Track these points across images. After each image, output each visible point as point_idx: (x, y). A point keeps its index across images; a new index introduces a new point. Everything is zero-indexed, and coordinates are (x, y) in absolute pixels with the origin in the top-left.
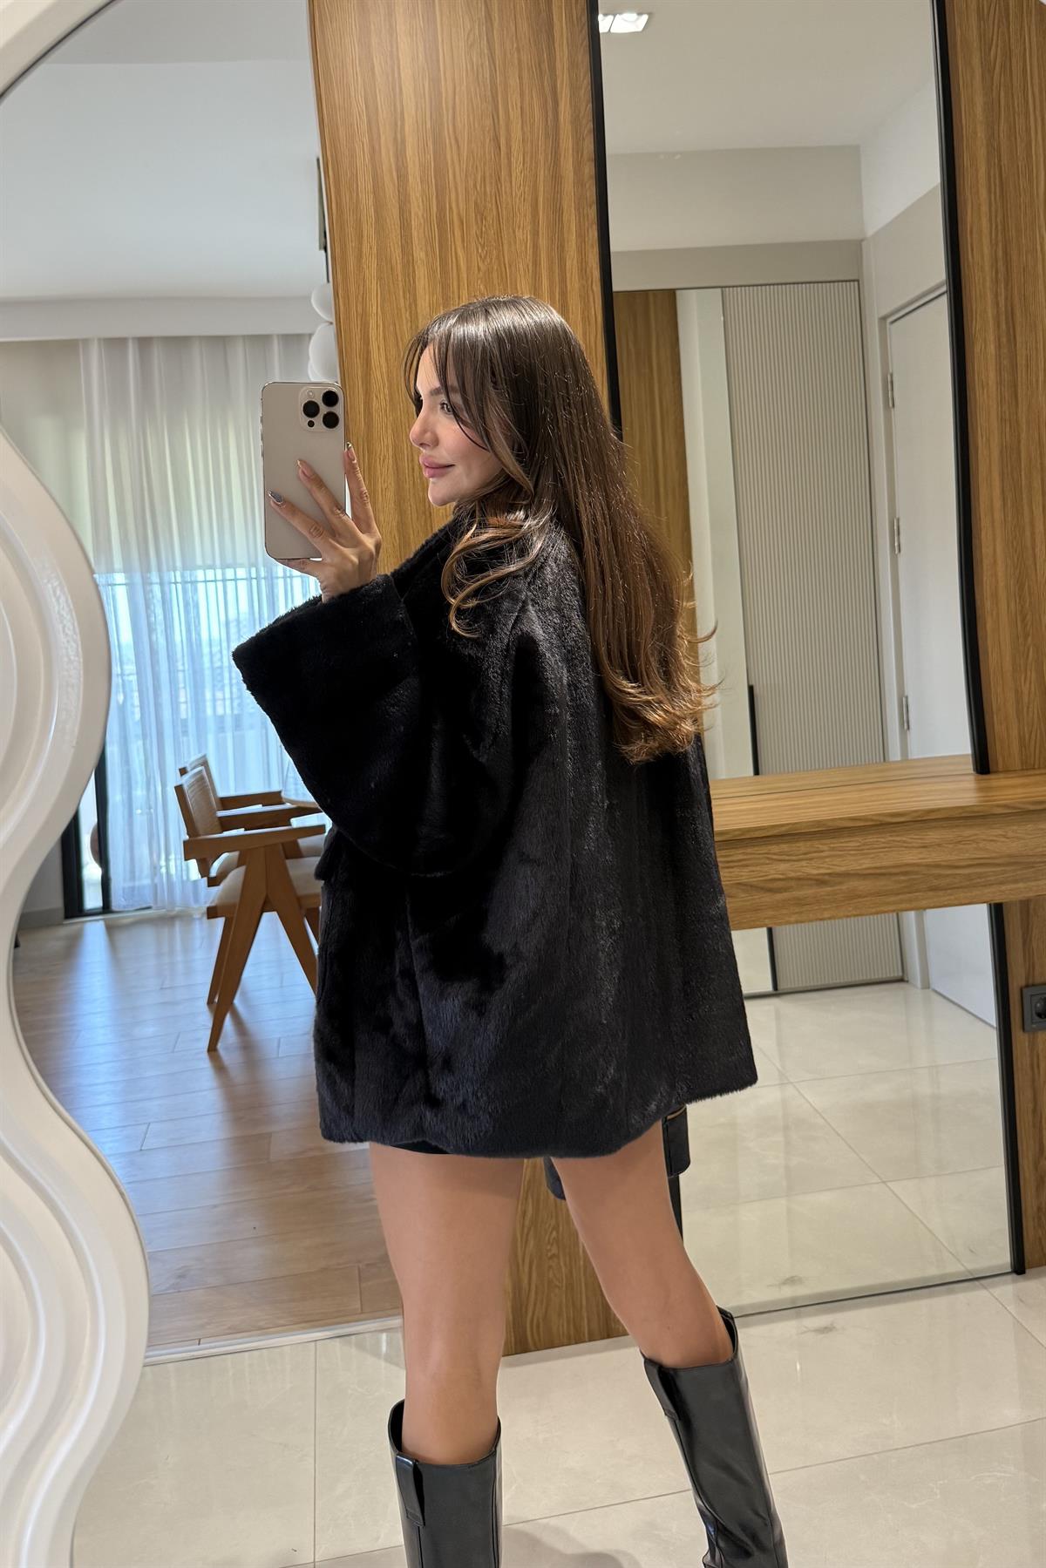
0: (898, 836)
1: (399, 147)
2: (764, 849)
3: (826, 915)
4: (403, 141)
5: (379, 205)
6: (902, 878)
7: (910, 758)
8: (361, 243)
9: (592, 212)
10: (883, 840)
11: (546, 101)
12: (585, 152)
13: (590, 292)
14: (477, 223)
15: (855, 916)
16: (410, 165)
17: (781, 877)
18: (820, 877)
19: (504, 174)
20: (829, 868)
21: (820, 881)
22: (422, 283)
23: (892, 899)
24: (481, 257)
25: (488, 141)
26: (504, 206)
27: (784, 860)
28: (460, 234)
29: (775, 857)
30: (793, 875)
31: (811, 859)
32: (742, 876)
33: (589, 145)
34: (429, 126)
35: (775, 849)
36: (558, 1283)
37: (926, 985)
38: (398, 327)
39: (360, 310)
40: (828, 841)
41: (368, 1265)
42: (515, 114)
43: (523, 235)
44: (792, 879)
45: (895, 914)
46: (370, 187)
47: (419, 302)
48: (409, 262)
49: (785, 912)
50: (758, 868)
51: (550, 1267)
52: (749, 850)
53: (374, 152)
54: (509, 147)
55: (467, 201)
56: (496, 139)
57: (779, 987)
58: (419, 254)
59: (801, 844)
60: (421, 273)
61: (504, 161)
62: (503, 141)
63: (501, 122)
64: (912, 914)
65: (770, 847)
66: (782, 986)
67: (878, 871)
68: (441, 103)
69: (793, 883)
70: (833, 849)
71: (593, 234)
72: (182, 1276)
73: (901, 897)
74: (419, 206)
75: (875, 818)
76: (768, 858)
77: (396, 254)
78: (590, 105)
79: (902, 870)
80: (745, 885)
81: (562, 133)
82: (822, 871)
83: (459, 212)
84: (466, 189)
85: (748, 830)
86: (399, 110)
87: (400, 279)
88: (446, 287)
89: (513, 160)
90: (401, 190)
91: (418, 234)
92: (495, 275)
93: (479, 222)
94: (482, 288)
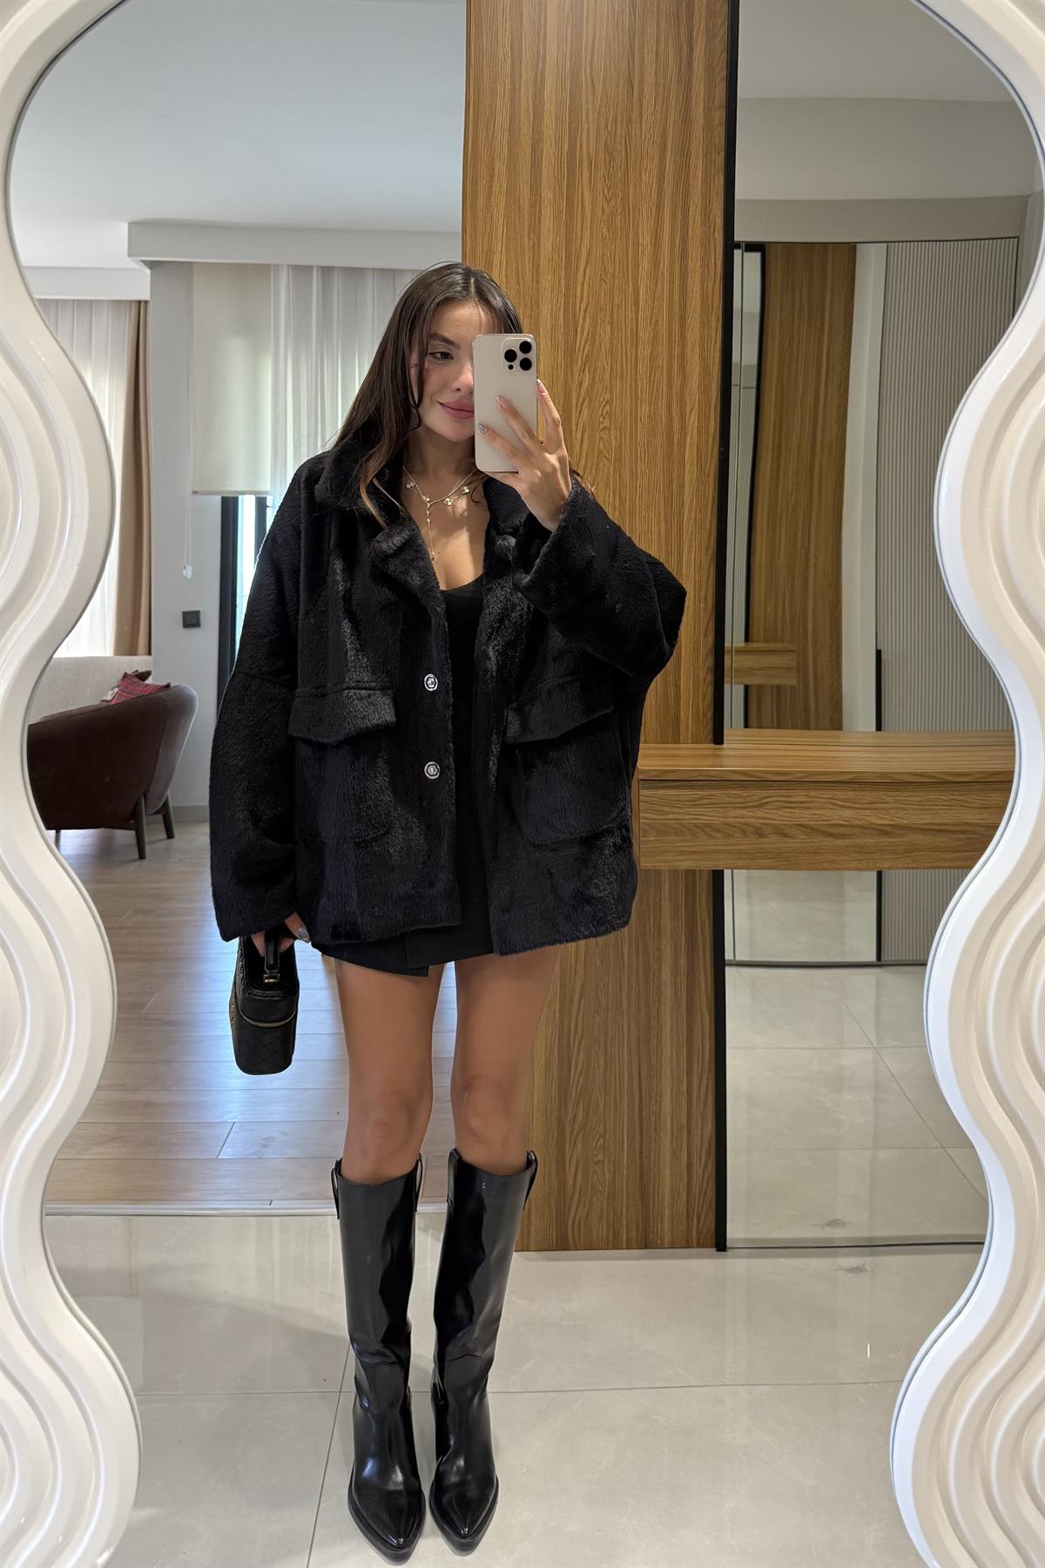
1: (538, 87)
2: (829, 794)
4: (543, 82)
5: (513, 143)
6: (961, 836)
8: (491, 180)
9: (720, 159)
10: (945, 798)
11: (681, 49)
12: (717, 99)
13: (712, 240)
14: (605, 164)
15: (913, 868)
16: (547, 104)
17: (845, 823)
18: (884, 827)
19: (635, 116)
20: (892, 820)
21: (882, 831)
22: (547, 223)
23: (950, 855)
24: (606, 198)
25: (622, 83)
26: (633, 148)
27: (850, 807)
28: (588, 174)
29: (838, 802)
30: (856, 822)
31: (875, 809)
32: (803, 818)
33: (720, 93)
34: (568, 68)
35: (840, 794)
36: (601, 1189)
38: (520, 265)
39: (486, 248)
40: (894, 794)
42: (649, 59)
43: (649, 178)
44: (853, 826)
46: (507, 122)
47: (542, 241)
48: (536, 202)
49: (846, 858)
50: (821, 812)
51: (595, 1172)
52: (812, 793)
53: (514, 90)
54: (641, 90)
55: (598, 139)
56: (630, 81)
57: (882, 958)
58: (547, 194)
59: (869, 793)
60: (547, 212)
61: (636, 104)
62: (636, 84)
63: (636, 66)
65: (835, 793)
66: (887, 957)
67: (938, 828)
68: (581, 50)
69: (856, 831)
70: (897, 802)
71: (720, 181)
73: (958, 854)
74: (551, 144)
75: (941, 775)
76: (832, 803)
77: (525, 193)
78: (725, 54)
79: (962, 828)
80: (804, 826)
81: (694, 79)
82: (885, 822)
83: (589, 152)
84: (598, 129)
85: (812, 774)
86: (541, 53)
87: (526, 217)
88: (569, 227)
89: (645, 103)
90: (535, 128)
91: (548, 172)
92: (619, 218)
93: (608, 163)
94: (605, 230)
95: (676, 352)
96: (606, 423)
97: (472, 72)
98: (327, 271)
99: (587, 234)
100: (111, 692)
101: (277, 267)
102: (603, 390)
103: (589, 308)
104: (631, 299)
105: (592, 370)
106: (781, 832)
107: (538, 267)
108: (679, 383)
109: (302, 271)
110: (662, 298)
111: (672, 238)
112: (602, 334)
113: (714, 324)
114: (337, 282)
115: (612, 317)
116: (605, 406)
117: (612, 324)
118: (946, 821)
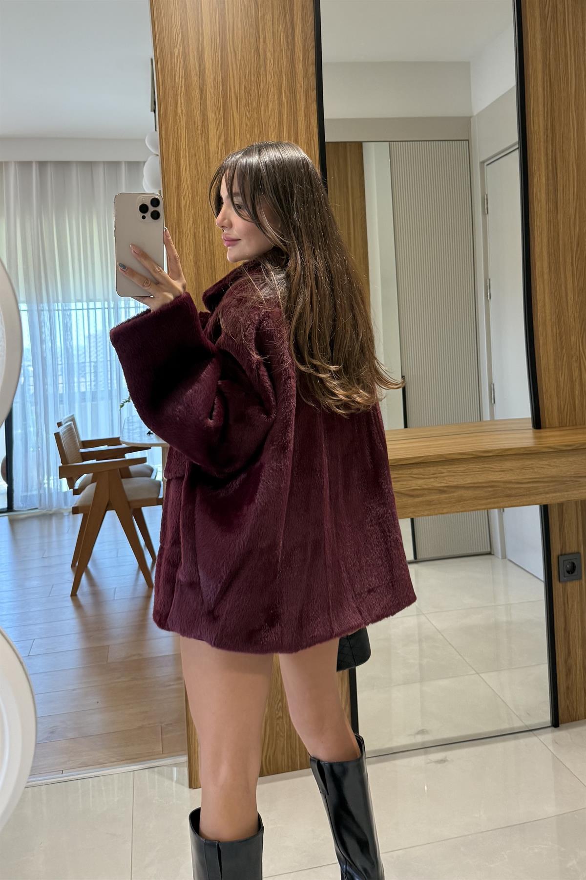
0: (488, 464)
1: (200, 53)
2: (409, 471)
3: (445, 511)
4: (203, 49)
5: (187, 86)
6: (490, 489)
7: (495, 419)
8: (176, 107)
9: (314, 94)
10: (478, 467)
11: (287, 30)
12: (310, 60)
13: (312, 142)
14: (246, 98)
15: (462, 512)
16: (207, 64)
17: (419, 488)
18: (442, 488)
19: (262, 70)
20: (447, 483)
21: (441, 491)
22: (213, 132)
23: (484, 502)
25: (253, 51)
26: (262, 89)
27: (421, 478)
28: (235, 103)
29: (415, 476)
30: (425, 487)
31: (436, 477)
33: (312, 56)
34: (218, 42)
35: (415, 471)
36: (282, 734)
37: (504, 557)
38: (197, 157)
39: (175, 146)
40: (446, 467)
41: (167, 725)
42: (269, 35)
43: (273, 105)
45: (486, 511)
46: (182, 75)
47: (210, 143)
49: (420, 509)
50: (405, 483)
51: (277, 724)
52: (400, 472)
53: (185, 54)
54: (265, 55)
55: (240, 84)
56: (258, 51)
57: (418, 558)
58: (211, 115)
59: (429, 468)
60: (212, 126)
61: (262, 63)
62: (261, 51)
63: (261, 40)
64: (496, 511)
65: (412, 470)
66: (419, 557)
67: (476, 485)
68: (225, 29)
69: (426, 492)
70: (450, 471)
71: (314, 107)
72: (52, 732)
73: (489, 500)
74: (211, 87)
75: (474, 453)
77: (197, 114)
78: (313, 32)
79: (490, 484)
81: (296, 47)
82: (443, 485)
83: (235, 91)
84: (240, 79)
85: (400, 460)
86: (201, 31)
87: (199, 129)
88: (226, 135)
89: (268, 62)
90: (201, 77)
91: (211, 101)
92: (256, 129)
93: (247, 97)
94: (248, 136)
97: (157, 43)
99: (238, 138)
107: (209, 158)
118: (480, 481)
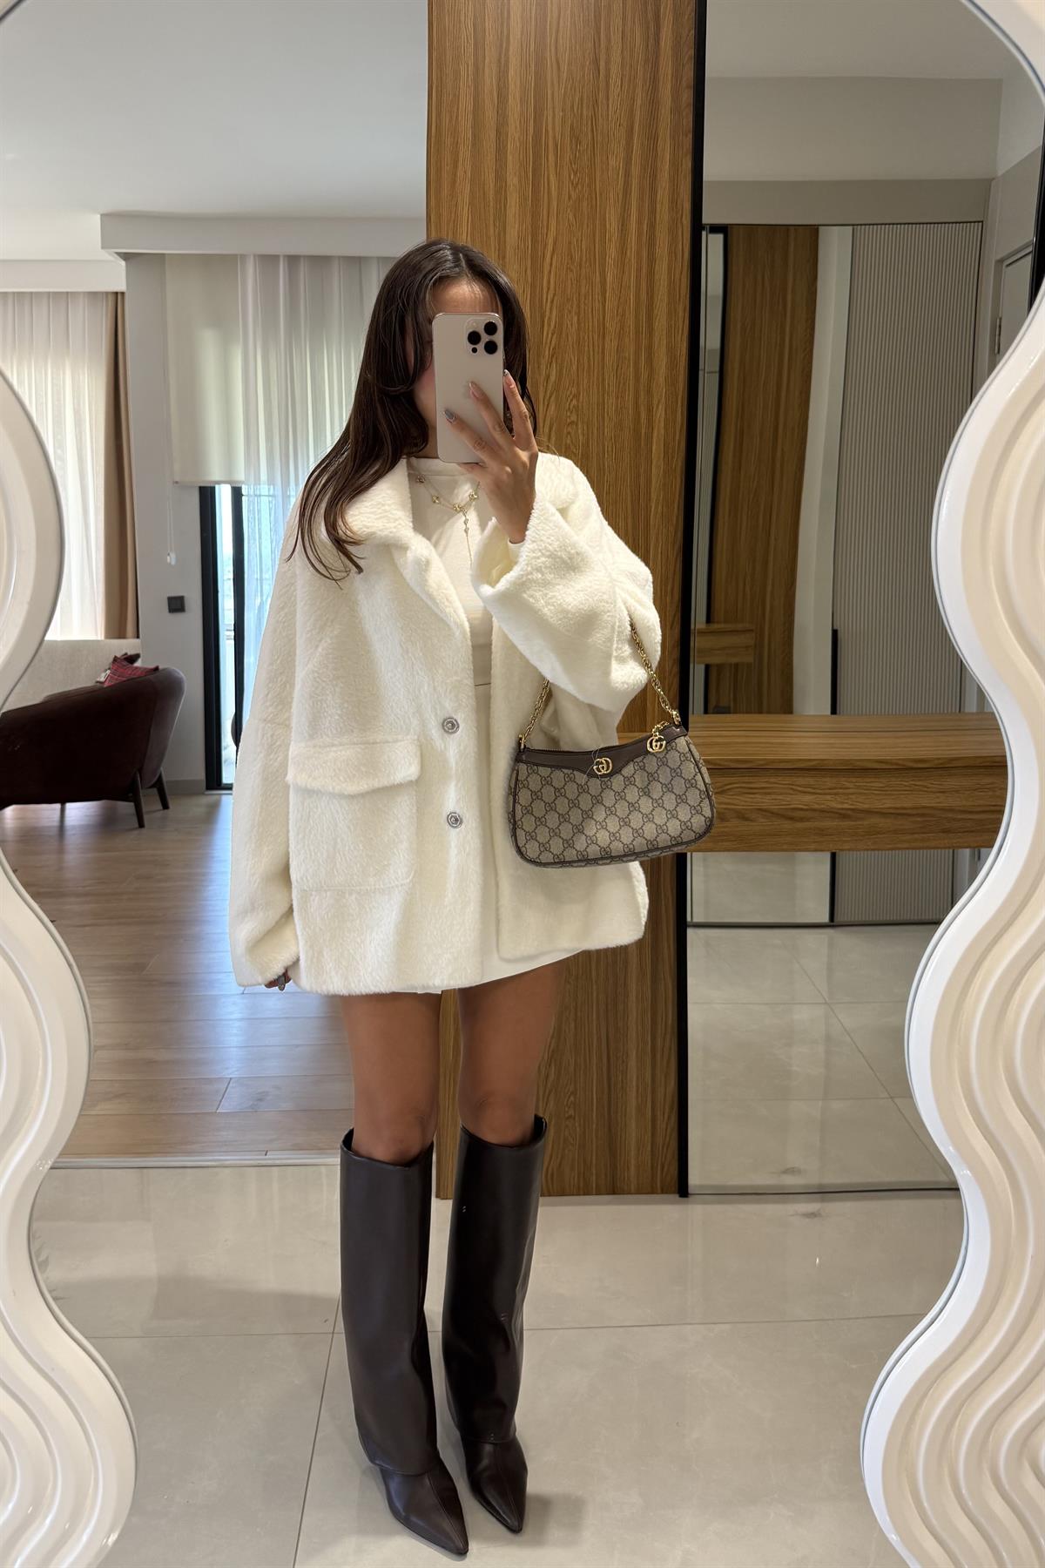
0: (920, 780)
2: (787, 780)
3: (847, 846)
4: (507, 62)
5: (477, 126)
6: (919, 819)
8: (456, 167)
9: (688, 141)
10: (906, 784)
11: (648, 26)
12: (684, 79)
13: (679, 225)
14: (571, 148)
15: (875, 849)
16: (512, 87)
17: (804, 807)
18: (844, 811)
19: (601, 96)
20: (853, 804)
21: (843, 815)
22: (513, 212)
23: (911, 837)
24: (573, 184)
25: (588, 63)
26: (600, 131)
27: (809, 793)
28: (554, 158)
29: (799, 789)
30: (816, 806)
31: (837, 794)
32: (763, 802)
33: (689, 69)
34: (532, 48)
35: (801, 781)
36: (570, 1141)
40: (854, 780)
42: (615, 38)
43: (616, 162)
44: (815, 810)
46: (470, 108)
47: (508, 232)
48: (501, 189)
49: (806, 838)
50: (780, 797)
51: (567, 1126)
52: (772, 780)
53: (478, 70)
54: (608, 70)
55: (564, 124)
56: (596, 61)
58: (512, 180)
59: (828, 779)
60: (513, 199)
61: (602, 85)
62: (602, 64)
63: (602, 46)
65: (793, 779)
67: (898, 811)
68: (544, 28)
69: (816, 814)
70: (859, 787)
71: (687, 164)
74: (516, 127)
75: (900, 762)
76: (792, 789)
77: (490, 180)
78: (693, 32)
79: (920, 811)
80: (765, 811)
81: (661, 60)
82: (846, 806)
83: (555, 134)
84: (563, 111)
85: (773, 761)
86: (505, 33)
87: (492, 204)
88: (535, 215)
89: (611, 83)
90: (500, 111)
91: (513, 157)
92: (585, 204)
93: (574, 146)
94: (571, 217)
95: (644, 342)
96: (574, 418)
97: (435, 54)
98: (293, 260)
99: (553, 222)
100: (103, 675)
101: (243, 257)
102: (570, 384)
103: (556, 298)
104: (598, 289)
105: (559, 361)
106: (742, 816)
107: (504, 257)
108: (646, 376)
109: (268, 261)
110: (629, 287)
111: (640, 223)
112: (569, 326)
113: (681, 314)
114: (303, 270)
115: (579, 306)
116: (572, 400)
117: (578, 314)
118: (905, 805)
